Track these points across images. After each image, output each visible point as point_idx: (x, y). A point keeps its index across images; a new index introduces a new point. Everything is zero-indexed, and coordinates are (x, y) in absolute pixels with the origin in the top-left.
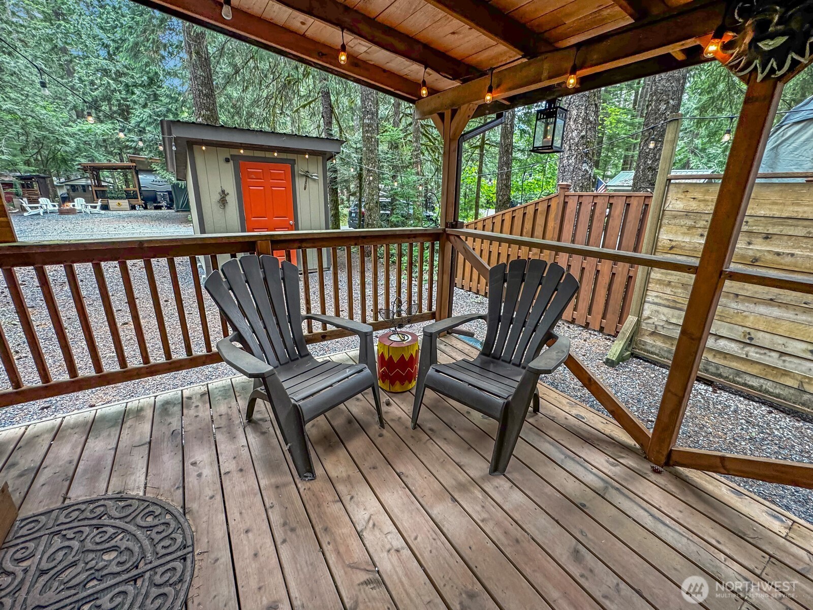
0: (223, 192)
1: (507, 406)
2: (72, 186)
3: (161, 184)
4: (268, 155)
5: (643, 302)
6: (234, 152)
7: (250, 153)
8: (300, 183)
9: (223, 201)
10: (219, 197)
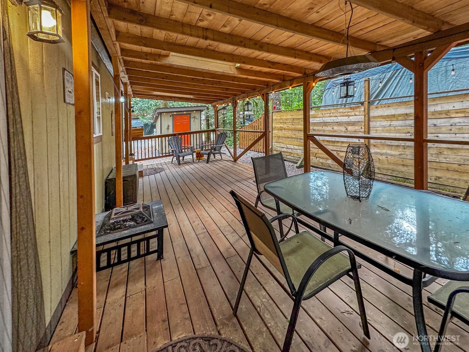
0: (168, 125)
3: (139, 123)
4: (183, 113)
5: (272, 142)
6: (173, 113)
7: (178, 113)
8: (192, 120)
9: (168, 128)
10: (167, 127)
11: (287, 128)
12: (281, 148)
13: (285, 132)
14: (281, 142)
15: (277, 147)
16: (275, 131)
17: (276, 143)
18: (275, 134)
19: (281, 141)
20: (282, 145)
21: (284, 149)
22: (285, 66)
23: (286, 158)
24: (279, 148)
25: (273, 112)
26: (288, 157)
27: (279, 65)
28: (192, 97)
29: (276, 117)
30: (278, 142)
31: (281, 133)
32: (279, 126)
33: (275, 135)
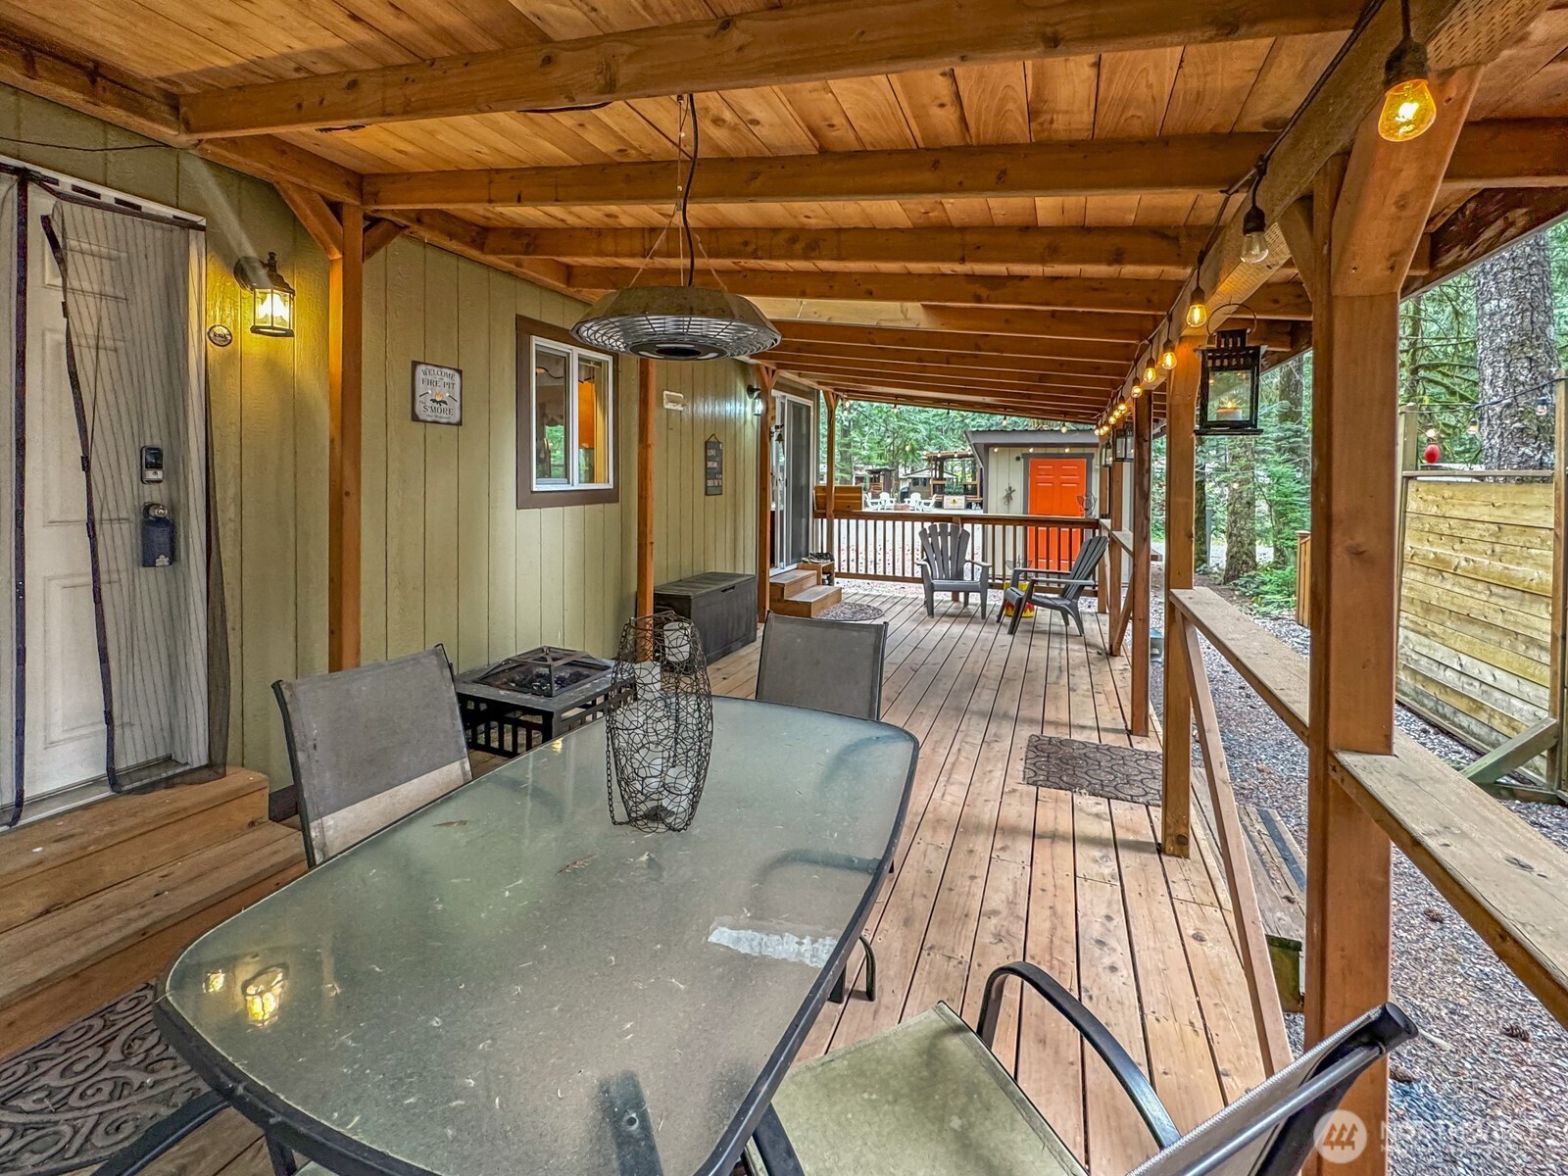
0: (1010, 488)
1: (1020, 600)
2: (914, 479)
4: (1061, 451)
6: (1025, 450)
7: (1042, 451)
9: (1009, 497)
10: (1005, 494)
11: (1465, 570)
12: (1435, 667)
13: (1456, 589)
14: (1435, 635)
15: (1415, 657)
16: (1413, 575)
17: (1412, 635)
18: (1411, 589)
19: (1438, 629)
20: (1441, 653)
21: (1449, 672)
22: (1057, 283)
23: (1453, 723)
24: (1424, 661)
25: (1409, 478)
26: (1464, 721)
27: (1025, 283)
28: (988, 400)
29: (1421, 504)
30: (1424, 630)
31: (1437, 590)
32: (1430, 549)
33: (1412, 595)
